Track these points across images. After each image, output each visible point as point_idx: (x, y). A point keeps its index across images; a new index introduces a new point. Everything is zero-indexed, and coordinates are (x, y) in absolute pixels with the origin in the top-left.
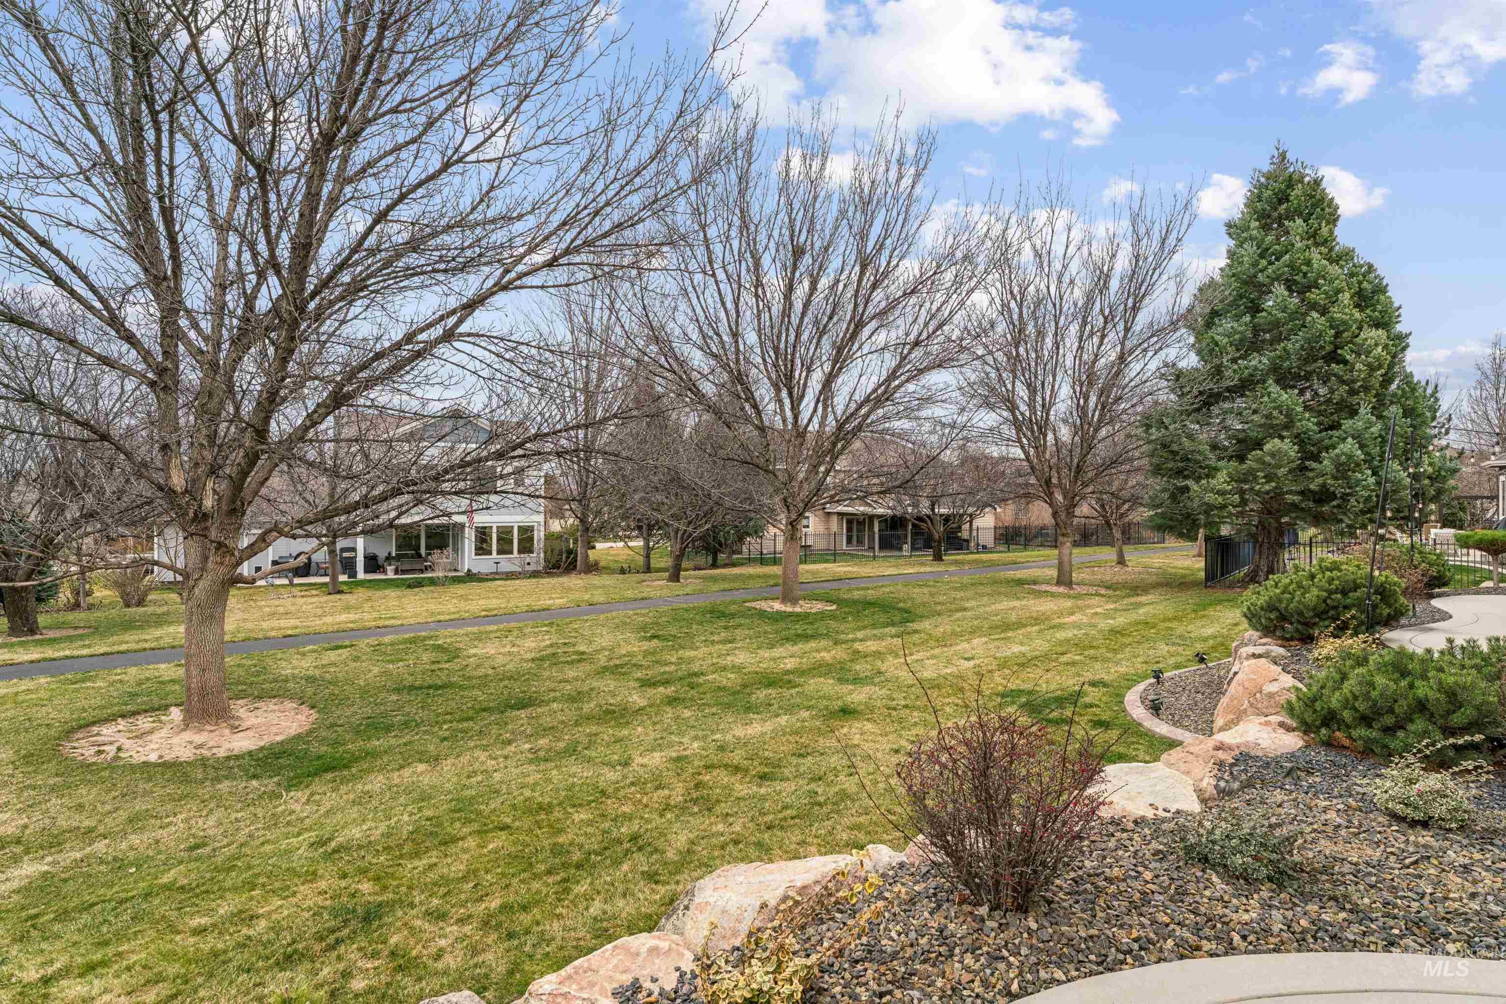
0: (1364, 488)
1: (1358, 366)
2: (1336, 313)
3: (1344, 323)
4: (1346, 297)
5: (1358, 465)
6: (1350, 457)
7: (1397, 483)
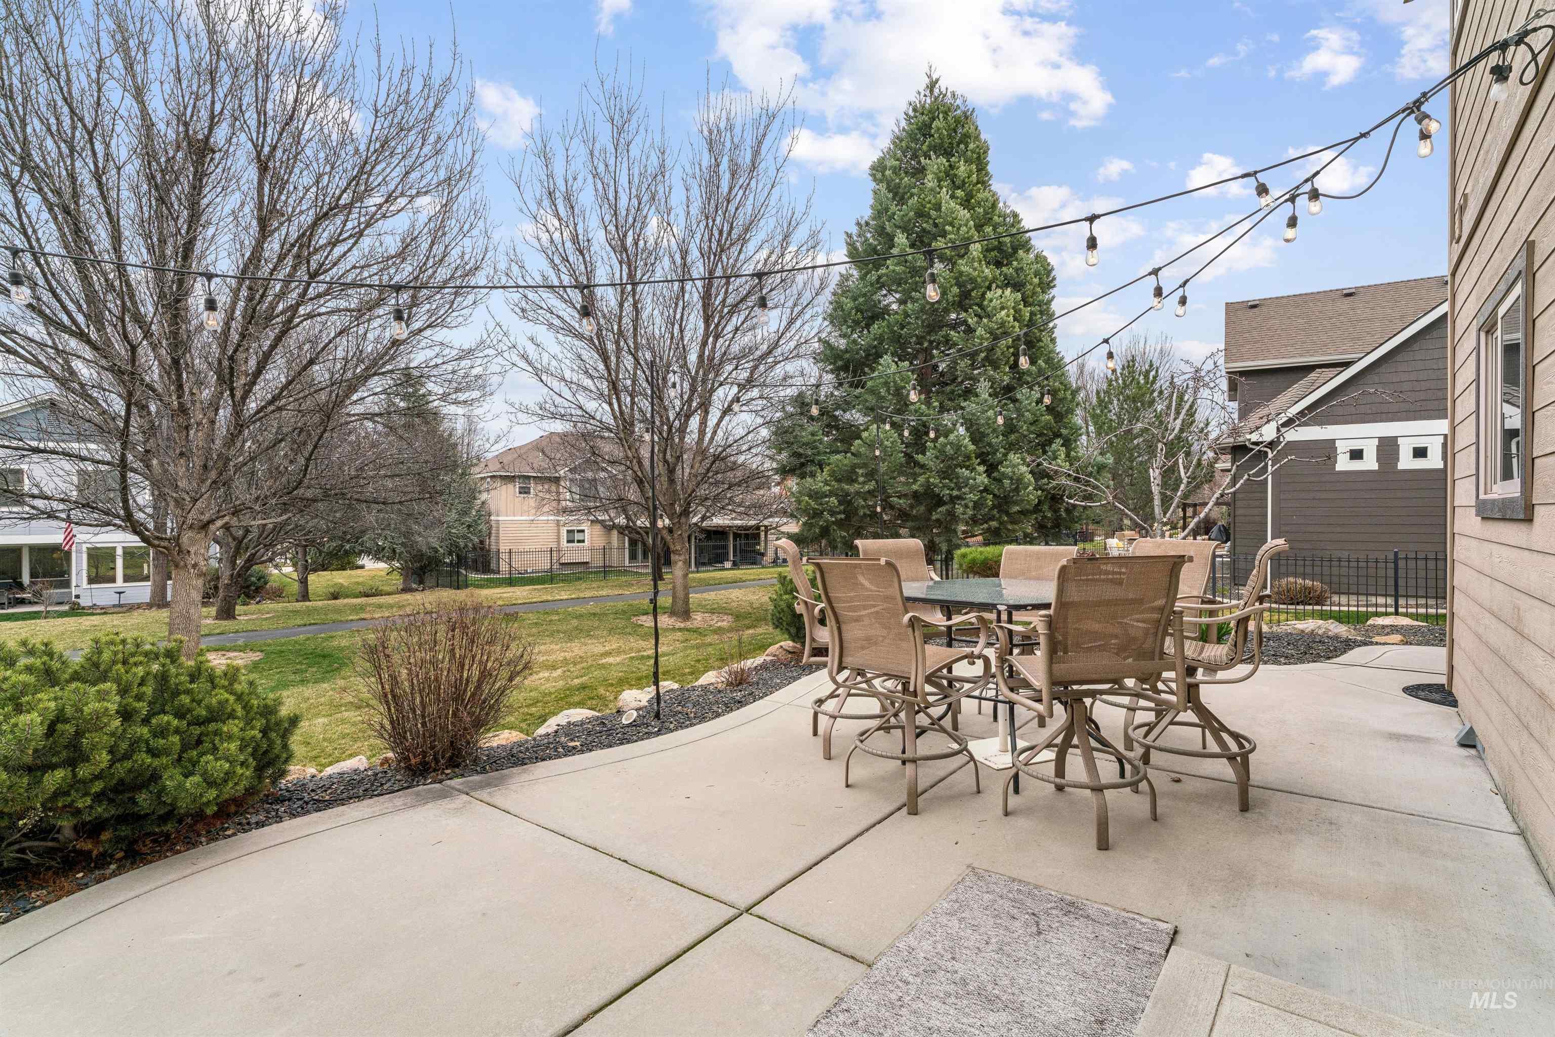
0: (973, 489)
1: (980, 331)
2: (963, 266)
3: (973, 280)
4: (976, 249)
5: (968, 458)
6: (958, 447)
7: (1018, 482)
